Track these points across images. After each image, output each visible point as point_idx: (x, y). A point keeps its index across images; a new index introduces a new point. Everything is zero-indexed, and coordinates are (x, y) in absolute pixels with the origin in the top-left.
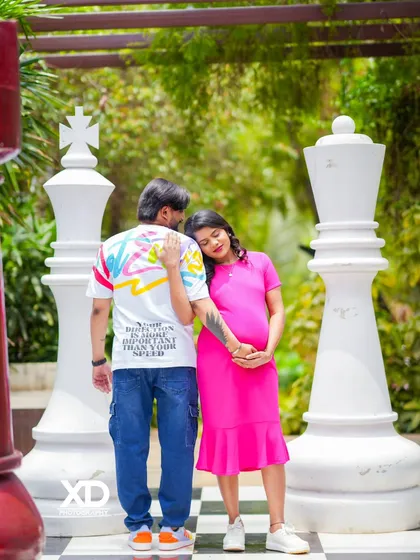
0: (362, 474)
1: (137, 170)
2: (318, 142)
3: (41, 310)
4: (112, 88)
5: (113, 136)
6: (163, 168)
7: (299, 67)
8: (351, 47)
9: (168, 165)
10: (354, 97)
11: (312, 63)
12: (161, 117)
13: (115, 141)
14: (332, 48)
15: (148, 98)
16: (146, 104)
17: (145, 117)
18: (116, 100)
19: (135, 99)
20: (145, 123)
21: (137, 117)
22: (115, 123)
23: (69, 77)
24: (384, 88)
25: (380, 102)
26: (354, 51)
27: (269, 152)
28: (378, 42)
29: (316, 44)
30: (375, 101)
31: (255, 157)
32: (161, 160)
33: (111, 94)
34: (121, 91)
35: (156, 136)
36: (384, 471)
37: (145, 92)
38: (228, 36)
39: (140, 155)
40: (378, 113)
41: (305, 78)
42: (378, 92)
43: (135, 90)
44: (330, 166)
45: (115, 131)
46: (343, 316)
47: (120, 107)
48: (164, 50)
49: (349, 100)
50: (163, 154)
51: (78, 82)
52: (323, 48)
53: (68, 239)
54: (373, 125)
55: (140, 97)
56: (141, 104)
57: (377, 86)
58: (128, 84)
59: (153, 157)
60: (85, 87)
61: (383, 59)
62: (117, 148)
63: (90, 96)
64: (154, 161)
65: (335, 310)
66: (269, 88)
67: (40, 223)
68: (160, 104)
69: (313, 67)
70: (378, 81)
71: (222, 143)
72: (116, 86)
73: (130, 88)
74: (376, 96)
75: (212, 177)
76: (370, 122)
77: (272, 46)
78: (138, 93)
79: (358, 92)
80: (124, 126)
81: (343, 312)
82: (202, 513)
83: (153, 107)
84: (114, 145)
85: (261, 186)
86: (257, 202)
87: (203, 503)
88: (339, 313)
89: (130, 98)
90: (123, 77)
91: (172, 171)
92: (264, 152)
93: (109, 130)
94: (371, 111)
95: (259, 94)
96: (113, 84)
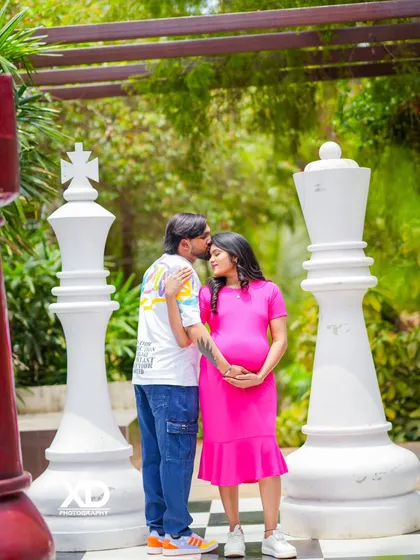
0: (359, 482)
1: (144, 193)
2: (306, 168)
3: (54, 334)
4: (118, 115)
5: (120, 162)
6: (169, 191)
7: (295, 90)
8: (344, 68)
9: (175, 188)
10: (351, 116)
11: (308, 86)
12: (166, 141)
13: (121, 167)
14: (326, 70)
15: (152, 123)
16: (151, 129)
17: (151, 142)
18: (122, 126)
19: (140, 123)
20: (151, 148)
21: (143, 142)
22: (122, 149)
23: (75, 106)
24: (380, 106)
25: (376, 120)
26: (347, 73)
27: (274, 170)
28: (371, 63)
29: (310, 67)
30: (372, 119)
31: (260, 177)
32: (168, 183)
33: (116, 121)
34: (127, 117)
35: (162, 159)
36: (379, 479)
37: (149, 117)
38: (225, 64)
39: (147, 178)
40: (375, 131)
41: (301, 100)
42: (374, 111)
43: (140, 116)
44: (318, 190)
45: (122, 157)
46: (336, 332)
47: (124, 133)
48: (164, 79)
49: (347, 118)
50: (169, 176)
51: (84, 110)
52: (317, 70)
53: (73, 269)
54: (371, 142)
55: (145, 122)
56: (147, 129)
57: (373, 104)
58: (132, 110)
59: (160, 180)
60: (91, 114)
61: (378, 79)
62: (123, 174)
63: (97, 124)
64: (160, 185)
65: (329, 327)
66: (267, 111)
67: (51, 250)
68: (164, 129)
69: (309, 90)
70: (374, 100)
71: (227, 164)
72: (122, 112)
73: (135, 114)
74: (373, 114)
75: (218, 197)
76: (368, 139)
77: (268, 72)
78: (143, 118)
79: (355, 111)
80: (130, 151)
81: (335, 329)
82: (209, 525)
83: (159, 132)
84: (122, 170)
85: (267, 203)
86: (264, 219)
87: (212, 515)
88: (332, 329)
89: (136, 123)
90: (129, 103)
91: (178, 193)
92: (269, 171)
93: (116, 156)
94: (368, 129)
95: (257, 117)
96: (118, 111)
